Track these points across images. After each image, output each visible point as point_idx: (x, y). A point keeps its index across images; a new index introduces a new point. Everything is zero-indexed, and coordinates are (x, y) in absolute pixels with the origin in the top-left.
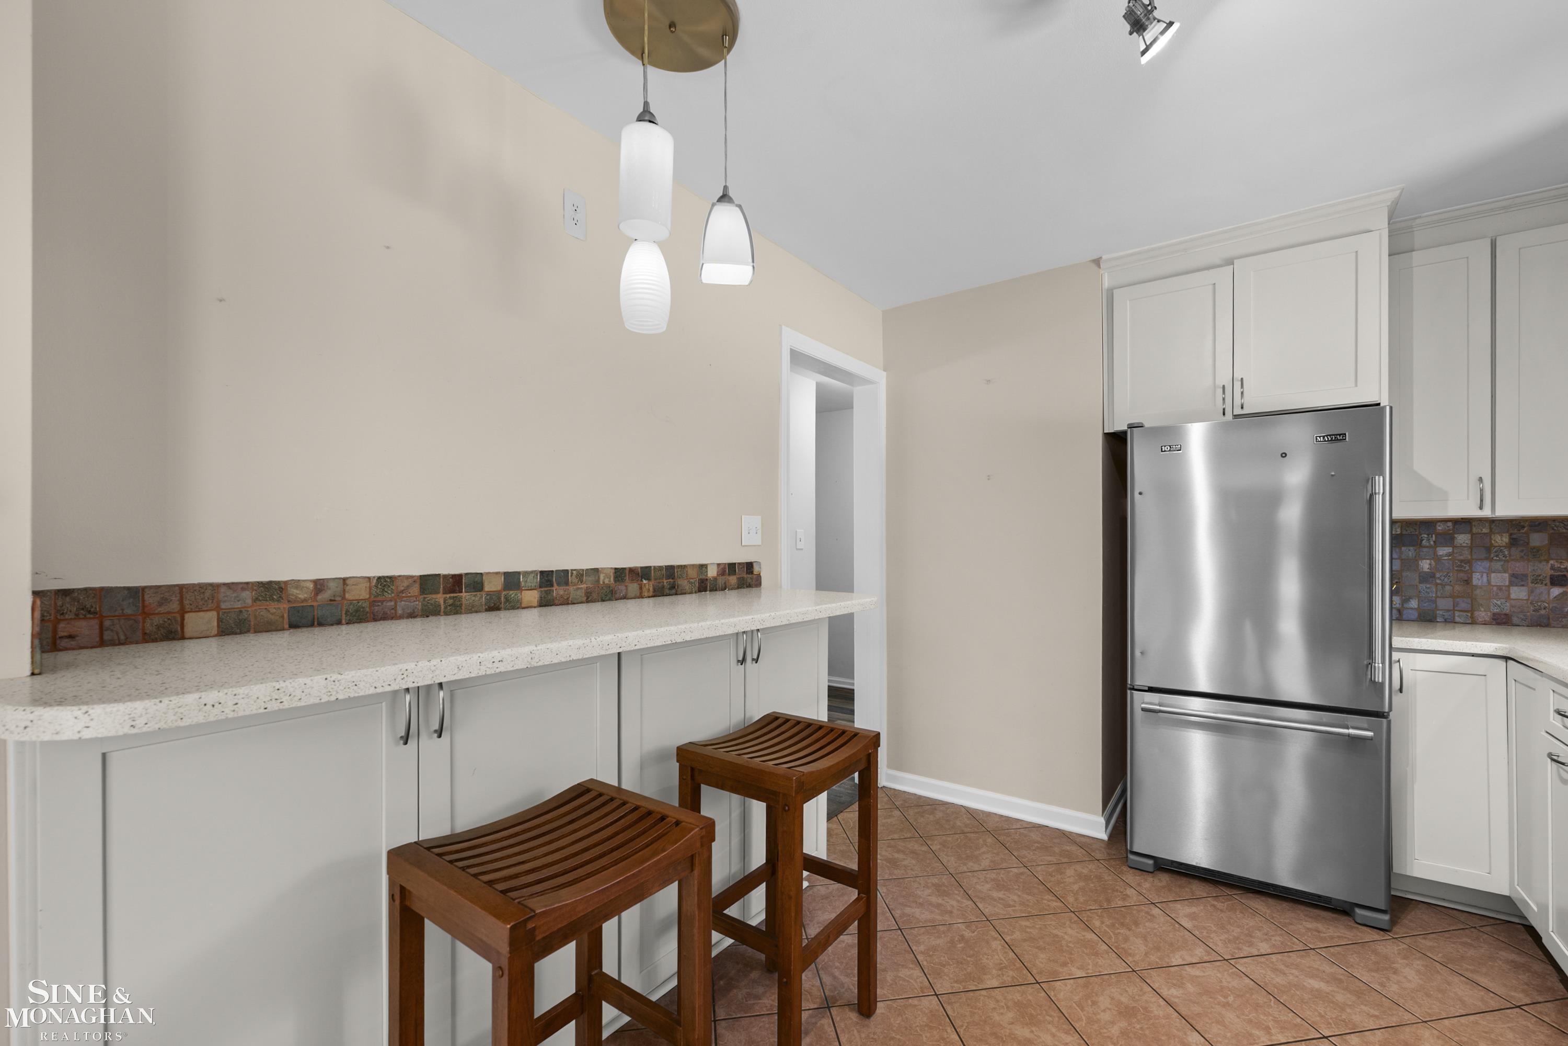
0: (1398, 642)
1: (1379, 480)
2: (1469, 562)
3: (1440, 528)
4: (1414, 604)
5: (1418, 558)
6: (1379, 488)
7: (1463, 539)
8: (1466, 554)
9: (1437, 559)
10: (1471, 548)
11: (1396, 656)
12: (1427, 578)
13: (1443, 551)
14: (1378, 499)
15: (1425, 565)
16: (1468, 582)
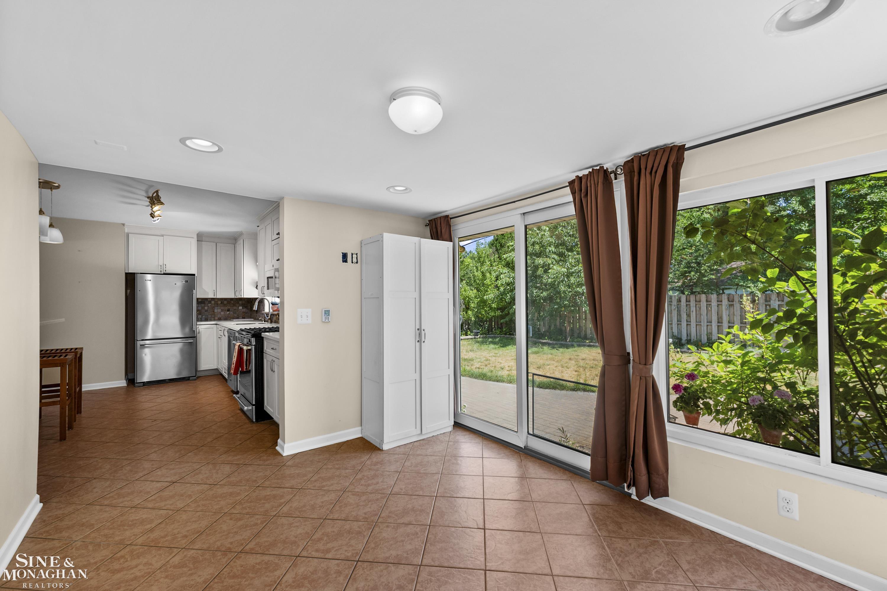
0: (198, 323)
1: (194, 291)
2: (214, 307)
3: (209, 300)
4: (204, 317)
5: (205, 306)
6: (194, 292)
7: (213, 302)
8: (213, 306)
9: (208, 306)
10: (214, 304)
11: (198, 326)
12: (206, 311)
13: (209, 305)
14: (194, 294)
15: (206, 308)
16: (214, 311)
